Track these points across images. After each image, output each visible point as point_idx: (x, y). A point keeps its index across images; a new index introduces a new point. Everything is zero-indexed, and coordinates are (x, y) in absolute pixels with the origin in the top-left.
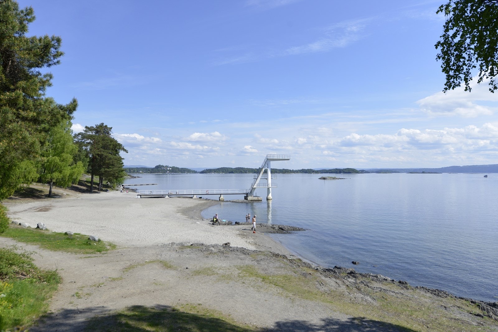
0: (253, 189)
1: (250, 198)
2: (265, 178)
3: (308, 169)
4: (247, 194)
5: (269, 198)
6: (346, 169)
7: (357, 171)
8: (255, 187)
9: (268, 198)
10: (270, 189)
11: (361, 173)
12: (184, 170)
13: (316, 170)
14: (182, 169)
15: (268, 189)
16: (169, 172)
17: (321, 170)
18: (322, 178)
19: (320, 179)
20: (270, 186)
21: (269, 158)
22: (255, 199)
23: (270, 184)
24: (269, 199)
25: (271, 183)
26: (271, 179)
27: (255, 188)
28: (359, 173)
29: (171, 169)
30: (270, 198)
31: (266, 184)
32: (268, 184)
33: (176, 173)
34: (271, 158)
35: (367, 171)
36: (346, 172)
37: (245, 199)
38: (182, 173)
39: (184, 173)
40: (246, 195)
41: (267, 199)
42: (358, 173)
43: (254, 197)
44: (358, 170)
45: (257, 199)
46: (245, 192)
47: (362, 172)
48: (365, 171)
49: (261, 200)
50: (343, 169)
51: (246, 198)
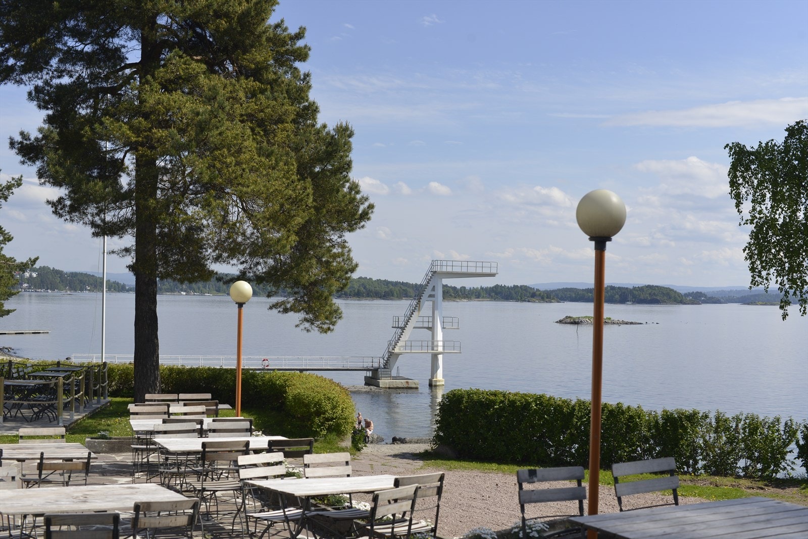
0: (392, 356)
1: (384, 382)
2: (426, 325)
3: (515, 287)
4: (375, 371)
5: (436, 381)
6: (641, 289)
7: (679, 295)
8: (397, 350)
9: (433, 384)
10: (440, 357)
11: (693, 303)
12: (81, 281)
13: (542, 289)
14: (74, 275)
15: (435, 357)
16: (29, 288)
17: (559, 290)
18: (568, 320)
19: (561, 322)
20: (440, 349)
21: (438, 269)
22: (400, 386)
23: (440, 344)
24: (436, 386)
25: (444, 342)
26: (443, 328)
27: (398, 355)
28: (685, 304)
29: (34, 275)
30: (438, 384)
31: (430, 344)
32: (433, 343)
33: (53, 289)
34: (444, 269)
35: (712, 298)
36: (642, 297)
37: (366, 384)
38: (75, 290)
39: (82, 290)
40: (369, 374)
41: (431, 385)
42: (682, 302)
43: (395, 378)
44: (683, 292)
45: (406, 386)
46: (368, 365)
47: (697, 298)
48: (704, 295)
49: (417, 388)
50: (634, 288)
51: (369, 382)
